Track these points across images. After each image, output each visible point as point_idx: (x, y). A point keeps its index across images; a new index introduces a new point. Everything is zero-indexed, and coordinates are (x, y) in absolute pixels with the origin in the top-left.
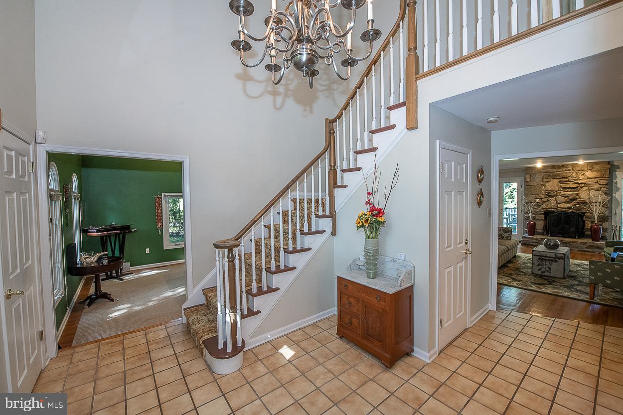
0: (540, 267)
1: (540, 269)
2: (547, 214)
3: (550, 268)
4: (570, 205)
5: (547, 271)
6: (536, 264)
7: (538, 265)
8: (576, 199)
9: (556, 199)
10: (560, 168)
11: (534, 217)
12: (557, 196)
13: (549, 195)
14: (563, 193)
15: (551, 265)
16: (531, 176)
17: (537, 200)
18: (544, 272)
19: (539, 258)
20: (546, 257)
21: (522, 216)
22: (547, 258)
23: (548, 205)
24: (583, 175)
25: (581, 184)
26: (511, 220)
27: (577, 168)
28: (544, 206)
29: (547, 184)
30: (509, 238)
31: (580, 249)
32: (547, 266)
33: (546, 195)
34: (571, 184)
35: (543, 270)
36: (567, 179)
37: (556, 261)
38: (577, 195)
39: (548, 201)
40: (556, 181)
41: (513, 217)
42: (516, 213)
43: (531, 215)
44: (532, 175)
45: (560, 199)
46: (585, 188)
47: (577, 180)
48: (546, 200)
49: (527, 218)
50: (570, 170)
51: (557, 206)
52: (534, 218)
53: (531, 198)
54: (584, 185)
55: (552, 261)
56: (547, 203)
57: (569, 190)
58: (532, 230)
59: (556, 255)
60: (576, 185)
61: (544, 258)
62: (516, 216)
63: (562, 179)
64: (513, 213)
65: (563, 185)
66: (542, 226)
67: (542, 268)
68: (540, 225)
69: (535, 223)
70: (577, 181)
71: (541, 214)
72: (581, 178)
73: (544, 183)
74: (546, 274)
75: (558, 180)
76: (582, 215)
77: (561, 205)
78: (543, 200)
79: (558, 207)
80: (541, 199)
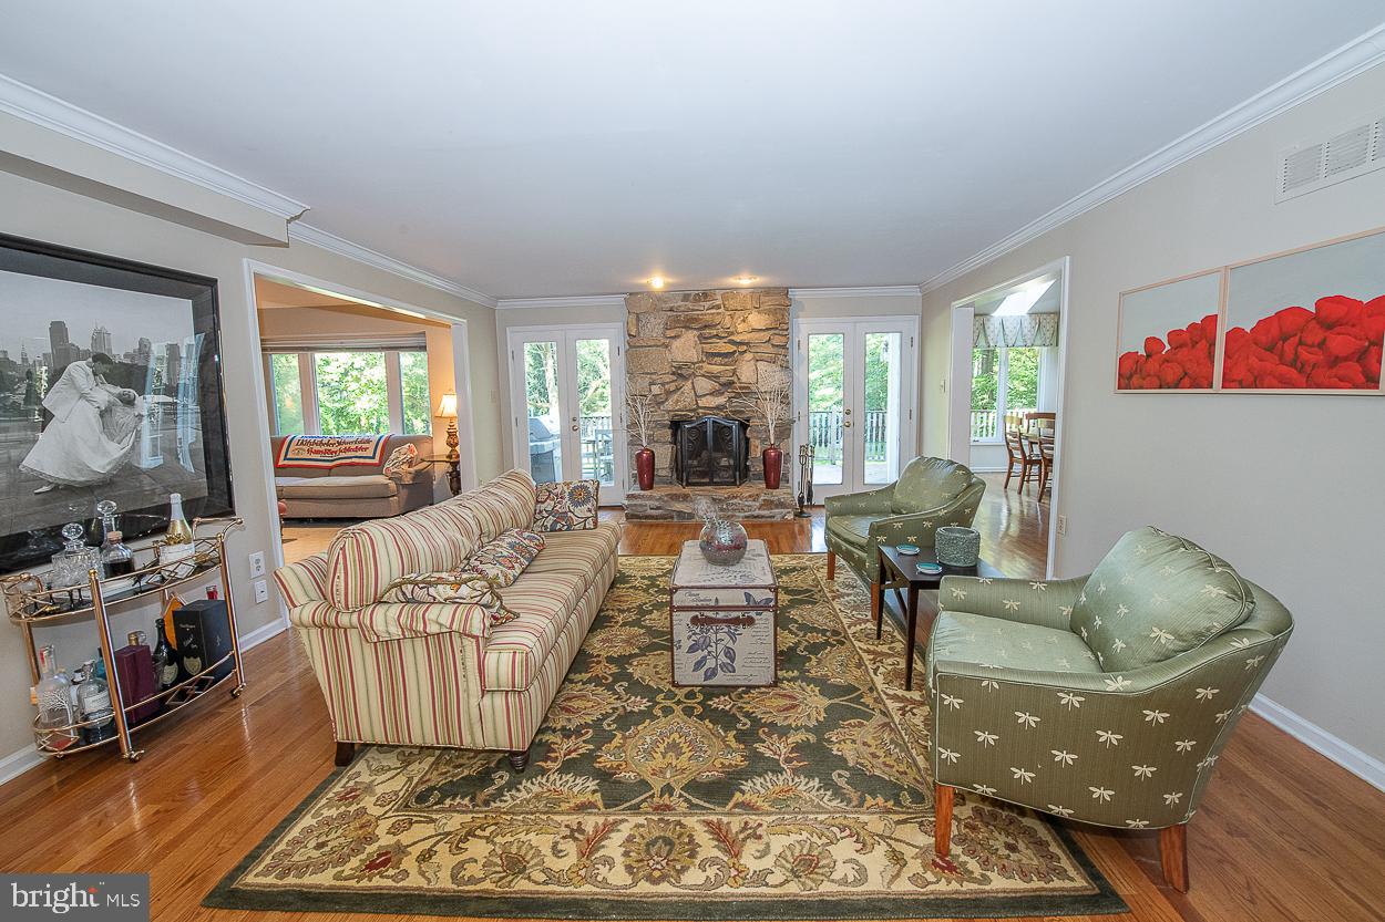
0: (699, 654)
1: (699, 665)
2: (676, 424)
3: (730, 654)
4: (721, 400)
5: (723, 666)
6: (686, 644)
7: (692, 649)
8: (731, 383)
9: (693, 383)
10: (700, 301)
11: (650, 435)
12: (696, 376)
13: (681, 373)
14: (707, 367)
15: (733, 637)
16: (638, 319)
17: (656, 389)
18: (712, 673)
19: (695, 620)
20: (717, 608)
21: (624, 437)
22: (721, 615)
23: (677, 401)
24: (744, 321)
25: (741, 343)
26: (601, 447)
27: (732, 304)
28: (669, 405)
29: (676, 344)
30: (590, 524)
32: (720, 647)
33: (673, 374)
34: (721, 343)
35: (710, 663)
36: (715, 332)
37: (750, 622)
38: (734, 372)
39: (678, 389)
40: (690, 337)
41: (605, 438)
42: (611, 428)
43: (643, 431)
44: (642, 316)
45: (704, 385)
46: (748, 356)
47: (732, 333)
48: (672, 387)
49: (634, 441)
50: (718, 307)
51: (697, 403)
52: (651, 439)
53: (643, 382)
54: (745, 348)
55: (736, 621)
56: (675, 397)
57: (718, 359)
58: (645, 471)
59: (748, 596)
60: (732, 348)
61: (711, 614)
62: (611, 435)
63: (705, 330)
64: (606, 428)
65: (707, 348)
66: (669, 459)
67: (704, 658)
68: (664, 457)
69: (653, 455)
70: (732, 338)
71: (664, 426)
72: (740, 328)
73: (668, 341)
74: (721, 679)
75: (695, 332)
76: (745, 424)
77: (704, 399)
78: (667, 387)
79: (699, 407)
80: (663, 384)
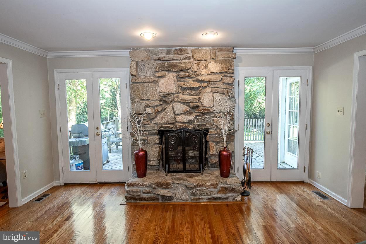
2: (162, 133)
4: (191, 117)
8: (197, 107)
9: (173, 107)
10: (177, 54)
11: (144, 140)
12: (175, 102)
14: (182, 97)
16: (137, 65)
17: (149, 110)
21: (129, 142)
23: (163, 118)
24: (206, 67)
25: (204, 81)
27: (198, 56)
28: (158, 120)
29: (162, 81)
31: (210, 197)
33: (160, 100)
34: (191, 81)
36: (187, 74)
38: (199, 100)
39: (163, 110)
40: (171, 77)
44: (140, 63)
45: (180, 108)
46: (208, 90)
47: (198, 75)
48: (159, 109)
49: (134, 144)
50: (189, 58)
51: (175, 120)
52: (145, 142)
53: (141, 106)
54: (206, 84)
56: (161, 115)
57: (189, 92)
58: (141, 165)
60: (197, 84)
63: (181, 72)
65: (182, 84)
66: (157, 155)
68: (154, 154)
69: (146, 153)
70: (198, 78)
71: (154, 134)
72: (203, 73)
73: (157, 79)
75: (175, 74)
76: (206, 133)
77: (180, 117)
78: (156, 108)
79: (176, 122)
80: (154, 107)
